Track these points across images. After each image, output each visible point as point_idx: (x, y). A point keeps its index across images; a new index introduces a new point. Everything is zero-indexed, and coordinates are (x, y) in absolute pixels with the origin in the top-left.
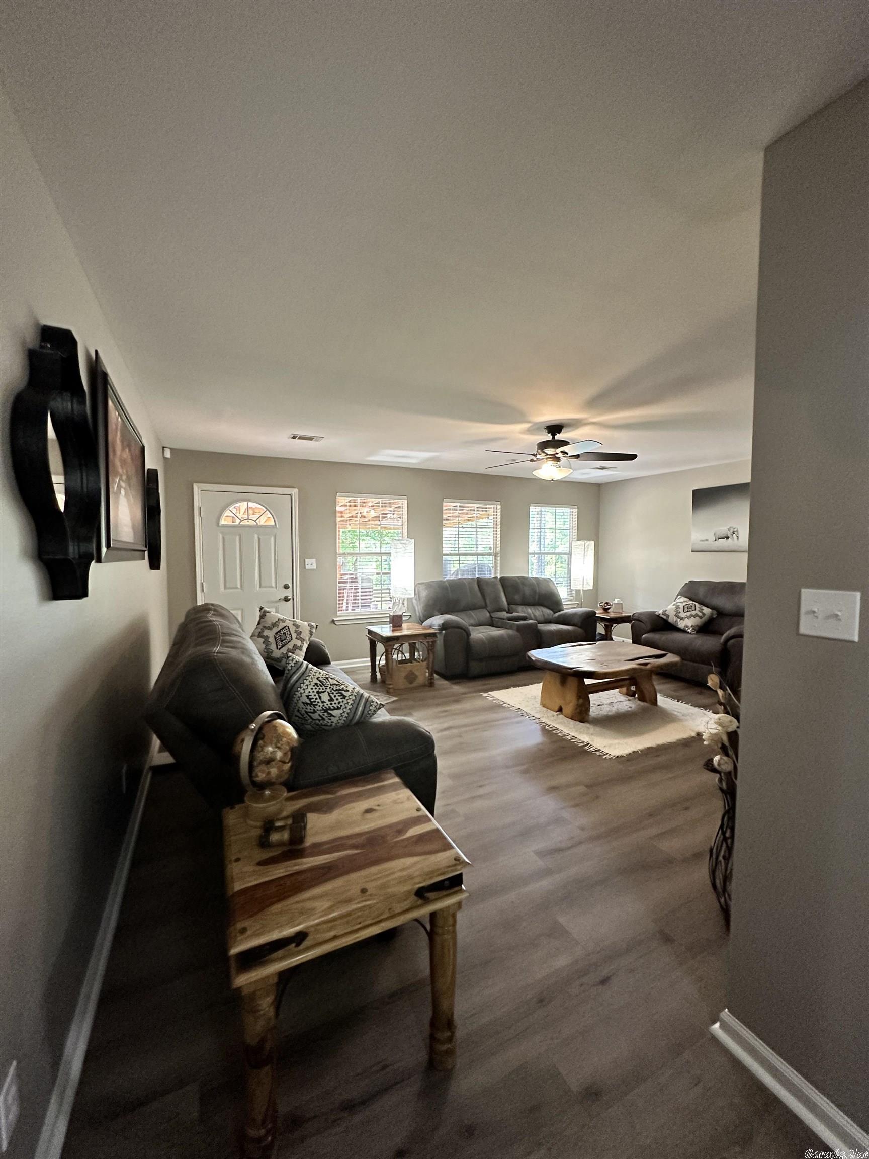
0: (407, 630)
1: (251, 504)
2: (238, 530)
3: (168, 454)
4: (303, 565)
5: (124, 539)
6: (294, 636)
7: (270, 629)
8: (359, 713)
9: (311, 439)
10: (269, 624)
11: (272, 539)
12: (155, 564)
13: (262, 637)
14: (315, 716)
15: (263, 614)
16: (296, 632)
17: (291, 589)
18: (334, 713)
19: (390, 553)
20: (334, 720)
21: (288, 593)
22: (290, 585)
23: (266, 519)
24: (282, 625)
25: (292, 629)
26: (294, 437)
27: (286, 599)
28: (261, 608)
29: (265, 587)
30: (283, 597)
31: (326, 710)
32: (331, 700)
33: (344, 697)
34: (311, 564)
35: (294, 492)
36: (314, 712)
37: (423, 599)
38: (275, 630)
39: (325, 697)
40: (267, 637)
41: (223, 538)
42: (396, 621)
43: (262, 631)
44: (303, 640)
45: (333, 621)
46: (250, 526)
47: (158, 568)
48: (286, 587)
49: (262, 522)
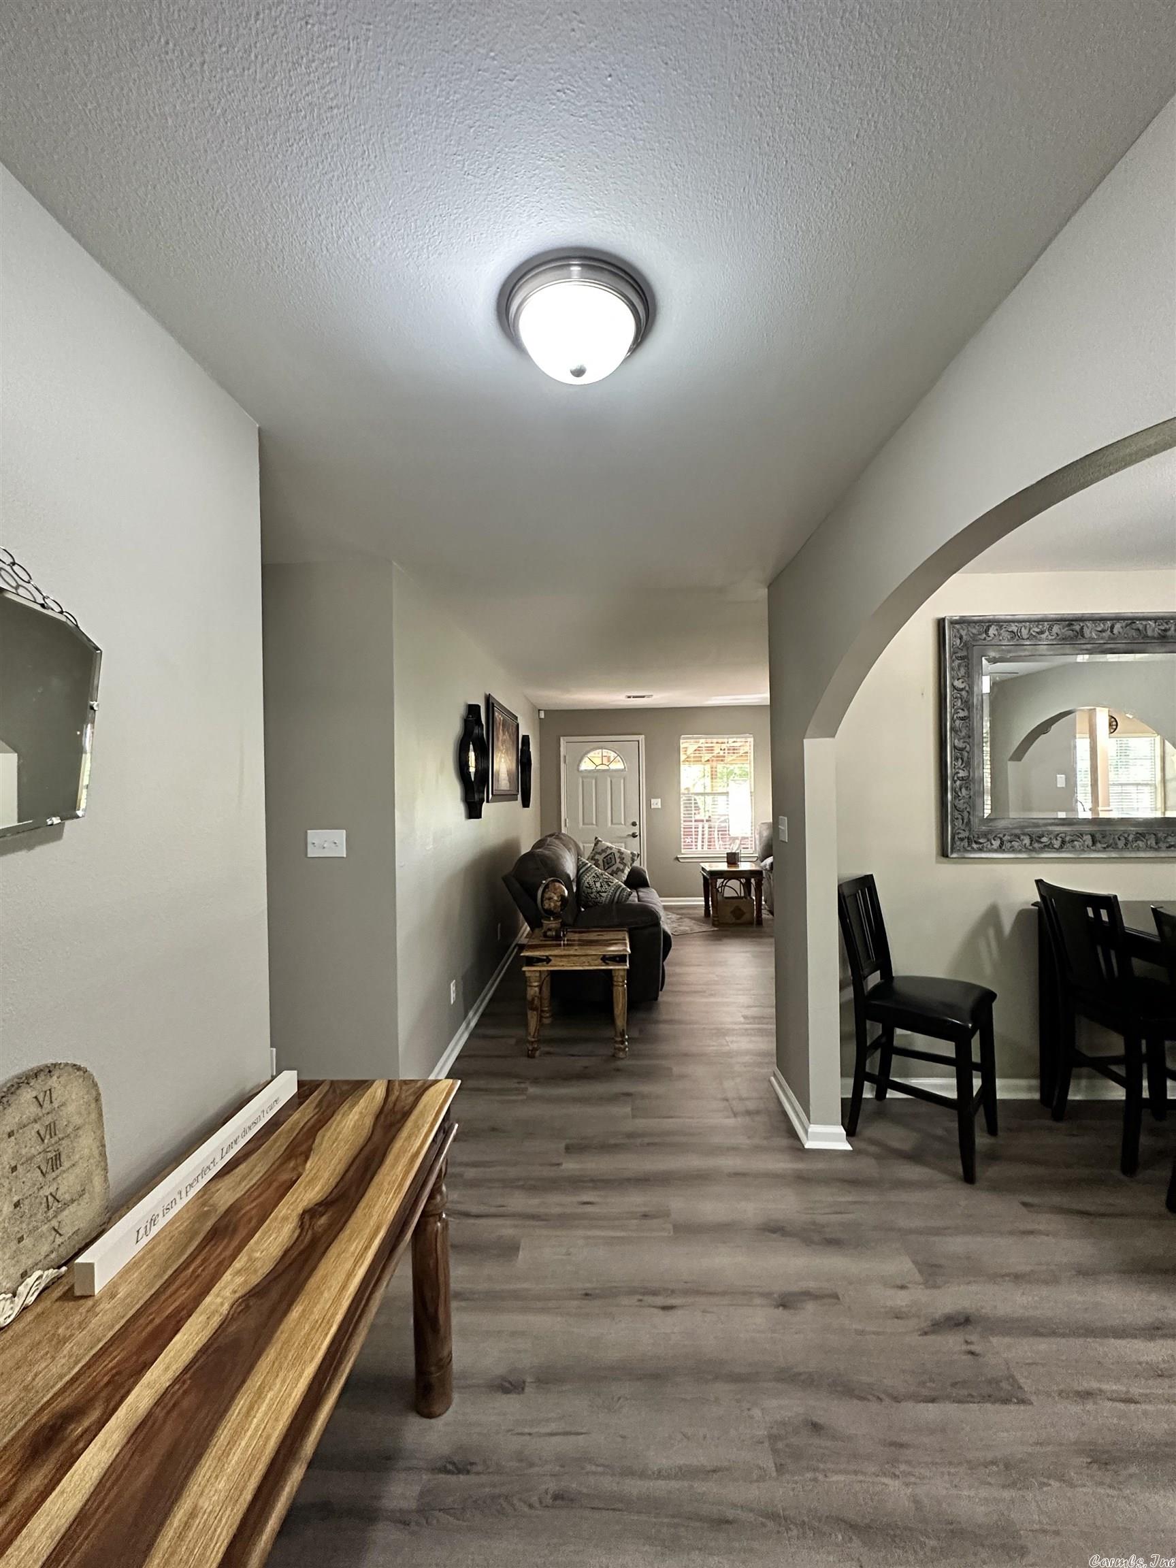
0: (744, 866)
1: (605, 752)
2: (596, 774)
3: (542, 715)
4: (649, 804)
5: (502, 788)
6: (618, 860)
7: (600, 854)
8: (617, 895)
9: (643, 697)
10: (599, 851)
11: (622, 781)
12: (526, 803)
13: (595, 860)
14: (592, 896)
15: (597, 842)
16: (619, 857)
17: (638, 826)
18: (603, 894)
19: (728, 793)
20: (604, 899)
21: (636, 830)
22: (638, 823)
23: (618, 765)
24: (609, 852)
25: (617, 855)
26: (629, 697)
27: (634, 836)
28: (596, 838)
29: (616, 824)
30: (631, 833)
31: (598, 892)
32: (601, 886)
33: (609, 886)
34: (656, 803)
35: (641, 738)
36: (592, 893)
37: (764, 839)
38: (604, 855)
39: (598, 885)
40: (598, 860)
41: (583, 782)
42: (732, 859)
43: (595, 855)
44: (625, 865)
45: (677, 859)
46: (604, 771)
47: (528, 806)
48: (634, 824)
49: (614, 766)
